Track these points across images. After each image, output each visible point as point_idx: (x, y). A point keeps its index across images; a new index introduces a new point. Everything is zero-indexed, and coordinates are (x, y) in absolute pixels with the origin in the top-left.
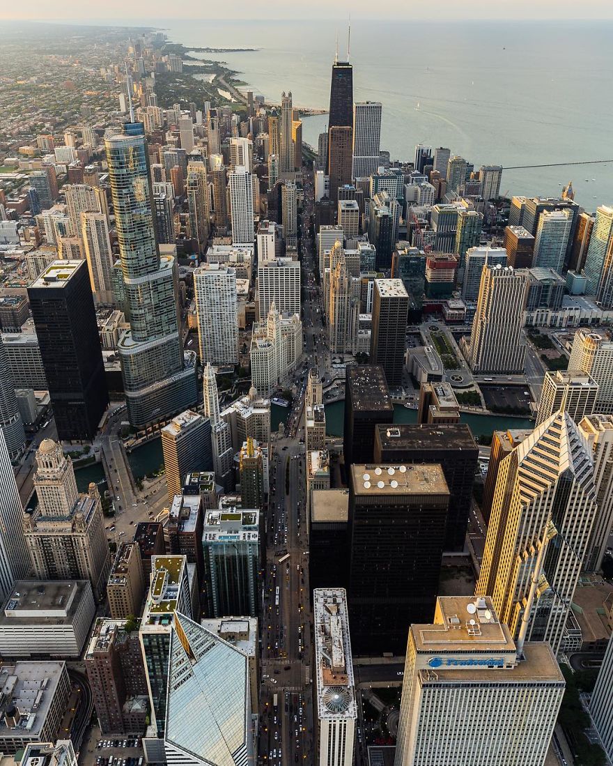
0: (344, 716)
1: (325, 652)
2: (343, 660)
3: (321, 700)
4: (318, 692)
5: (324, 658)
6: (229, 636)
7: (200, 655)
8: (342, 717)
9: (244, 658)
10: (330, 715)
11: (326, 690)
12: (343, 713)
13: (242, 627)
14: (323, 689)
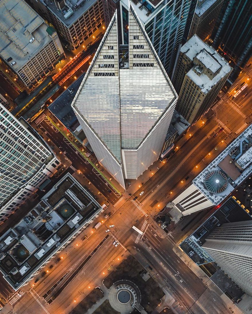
0: (210, 196)
1: (243, 145)
2: (248, 164)
3: (206, 172)
4: (209, 165)
5: (238, 148)
6: (200, 65)
7: (134, 65)
8: (208, 196)
9: (174, 97)
10: (202, 186)
11: (216, 169)
12: (212, 194)
13: (213, 66)
14: (214, 167)
